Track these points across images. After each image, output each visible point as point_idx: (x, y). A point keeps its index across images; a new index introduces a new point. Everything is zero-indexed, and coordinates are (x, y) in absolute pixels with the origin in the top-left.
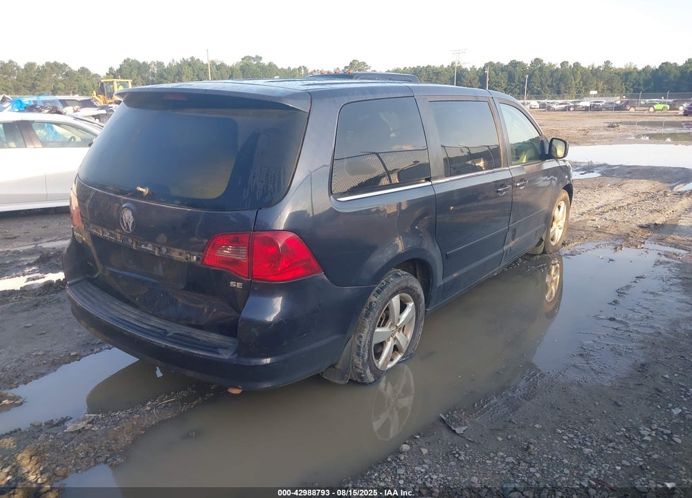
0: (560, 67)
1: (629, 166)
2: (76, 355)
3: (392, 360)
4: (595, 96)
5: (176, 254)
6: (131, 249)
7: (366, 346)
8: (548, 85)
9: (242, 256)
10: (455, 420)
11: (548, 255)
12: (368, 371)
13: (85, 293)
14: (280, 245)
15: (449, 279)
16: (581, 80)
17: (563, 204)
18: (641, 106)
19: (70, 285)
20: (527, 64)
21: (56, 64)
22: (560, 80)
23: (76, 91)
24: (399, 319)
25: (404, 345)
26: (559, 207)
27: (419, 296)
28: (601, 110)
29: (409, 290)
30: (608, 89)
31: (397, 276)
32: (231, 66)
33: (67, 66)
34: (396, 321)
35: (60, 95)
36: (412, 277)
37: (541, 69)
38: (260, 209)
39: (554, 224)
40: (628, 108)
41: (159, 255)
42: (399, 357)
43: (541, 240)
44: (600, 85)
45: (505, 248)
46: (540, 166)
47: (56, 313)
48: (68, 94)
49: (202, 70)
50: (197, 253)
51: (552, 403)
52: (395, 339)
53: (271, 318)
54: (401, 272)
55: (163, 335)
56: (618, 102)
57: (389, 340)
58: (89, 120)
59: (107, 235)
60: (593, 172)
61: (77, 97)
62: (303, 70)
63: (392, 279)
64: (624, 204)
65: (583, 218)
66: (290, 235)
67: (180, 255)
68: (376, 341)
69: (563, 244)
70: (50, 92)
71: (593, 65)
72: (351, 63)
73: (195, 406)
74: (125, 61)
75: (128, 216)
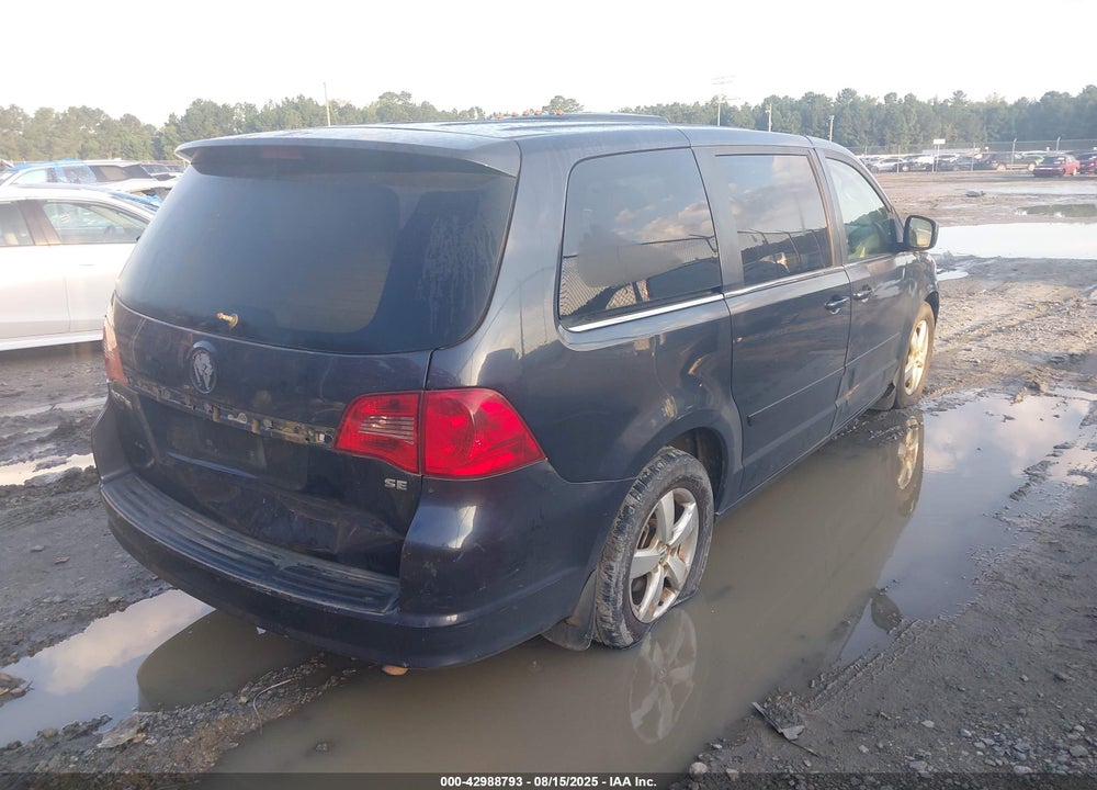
0: (884, 103)
1: (1013, 260)
2: (118, 602)
3: (661, 604)
4: (942, 147)
5: (289, 431)
6: (209, 421)
7: (620, 584)
8: (866, 132)
9: (406, 433)
10: (781, 713)
11: (902, 411)
12: (623, 626)
13: (132, 497)
14: (472, 413)
15: (751, 459)
16: (918, 121)
17: (924, 326)
18: (1016, 162)
19: (105, 482)
20: (831, 99)
21: (85, 110)
22: (885, 122)
23: (117, 152)
24: (673, 534)
25: (680, 578)
26: (918, 331)
27: (704, 491)
28: (952, 170)
29: (689, 482)
30: (960, 136)
31: (669, 458)
32: (362, 108)
33: (102, 112)
34: (668, 535)
35: (91, 159)
36: (693, 459)
37: (853, 106)
38: (437, 349)
39: (911, 358)
40: (995, 165)
41: (258, 432)
42: (672, 598)
43: (891, 386)
44: (948, 129)
45: (838, 403)
46: (891, 263)
47: (86, 525)
48: (106, 157)
49: (317, 115)
50: (325, 429)
51: (947, 678)
52: (666, 567)
53: (457, 544)
54: (675, 452)
55: (268, 570)
56: (979, 157)
57: (656, 570)
58: (138, 197)
59: (167, 396)
60: (954, 270)
61: (119, 162)
62: (476, 114)
63: (660, 465)
64: (1014, 323)
65: (950, 346)
66: (490, 394)
67: (296, 431)
68: (634, 574)
69: (924, 391)
70: (77, 155)
71: (935, 99)
72: (552, 102)
73: (324, 692)
74: (194, 103)
75: (203, 364)
